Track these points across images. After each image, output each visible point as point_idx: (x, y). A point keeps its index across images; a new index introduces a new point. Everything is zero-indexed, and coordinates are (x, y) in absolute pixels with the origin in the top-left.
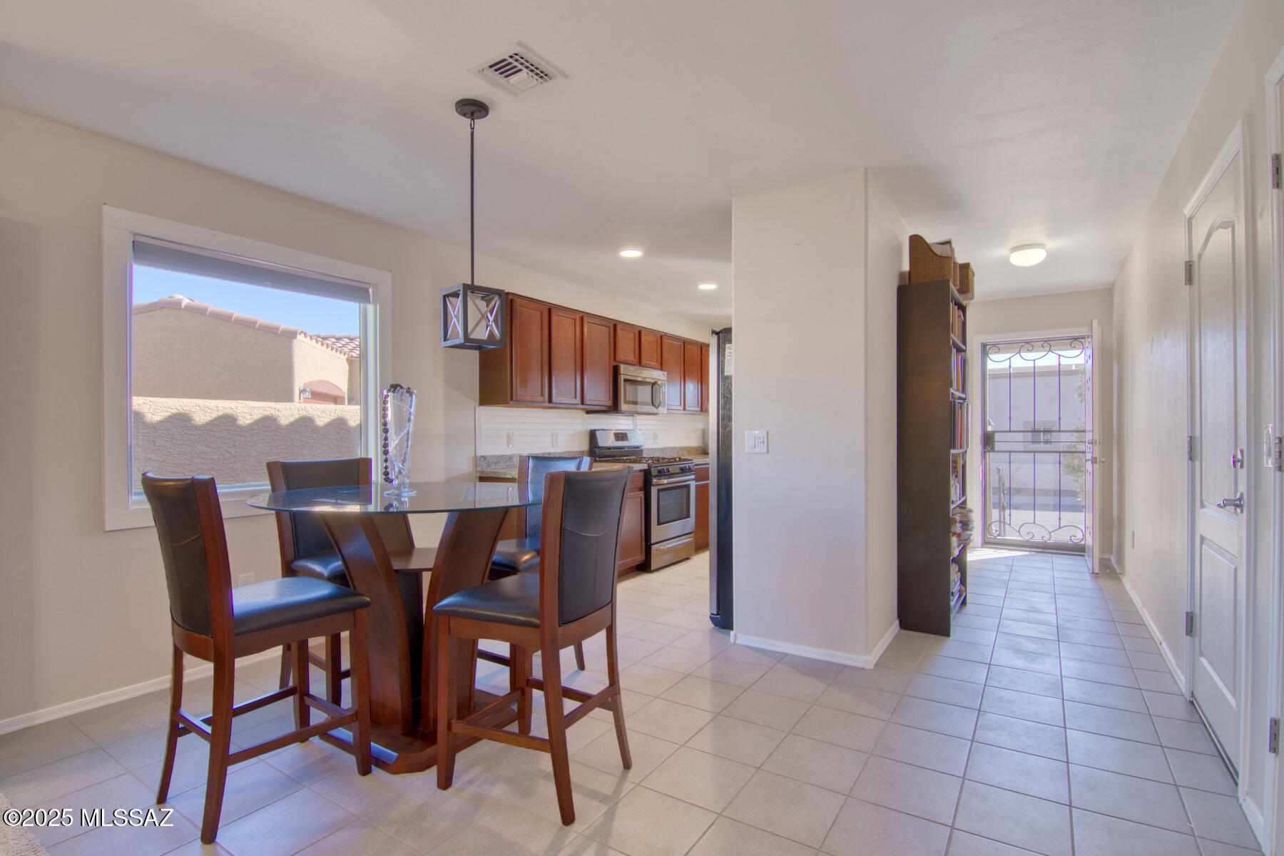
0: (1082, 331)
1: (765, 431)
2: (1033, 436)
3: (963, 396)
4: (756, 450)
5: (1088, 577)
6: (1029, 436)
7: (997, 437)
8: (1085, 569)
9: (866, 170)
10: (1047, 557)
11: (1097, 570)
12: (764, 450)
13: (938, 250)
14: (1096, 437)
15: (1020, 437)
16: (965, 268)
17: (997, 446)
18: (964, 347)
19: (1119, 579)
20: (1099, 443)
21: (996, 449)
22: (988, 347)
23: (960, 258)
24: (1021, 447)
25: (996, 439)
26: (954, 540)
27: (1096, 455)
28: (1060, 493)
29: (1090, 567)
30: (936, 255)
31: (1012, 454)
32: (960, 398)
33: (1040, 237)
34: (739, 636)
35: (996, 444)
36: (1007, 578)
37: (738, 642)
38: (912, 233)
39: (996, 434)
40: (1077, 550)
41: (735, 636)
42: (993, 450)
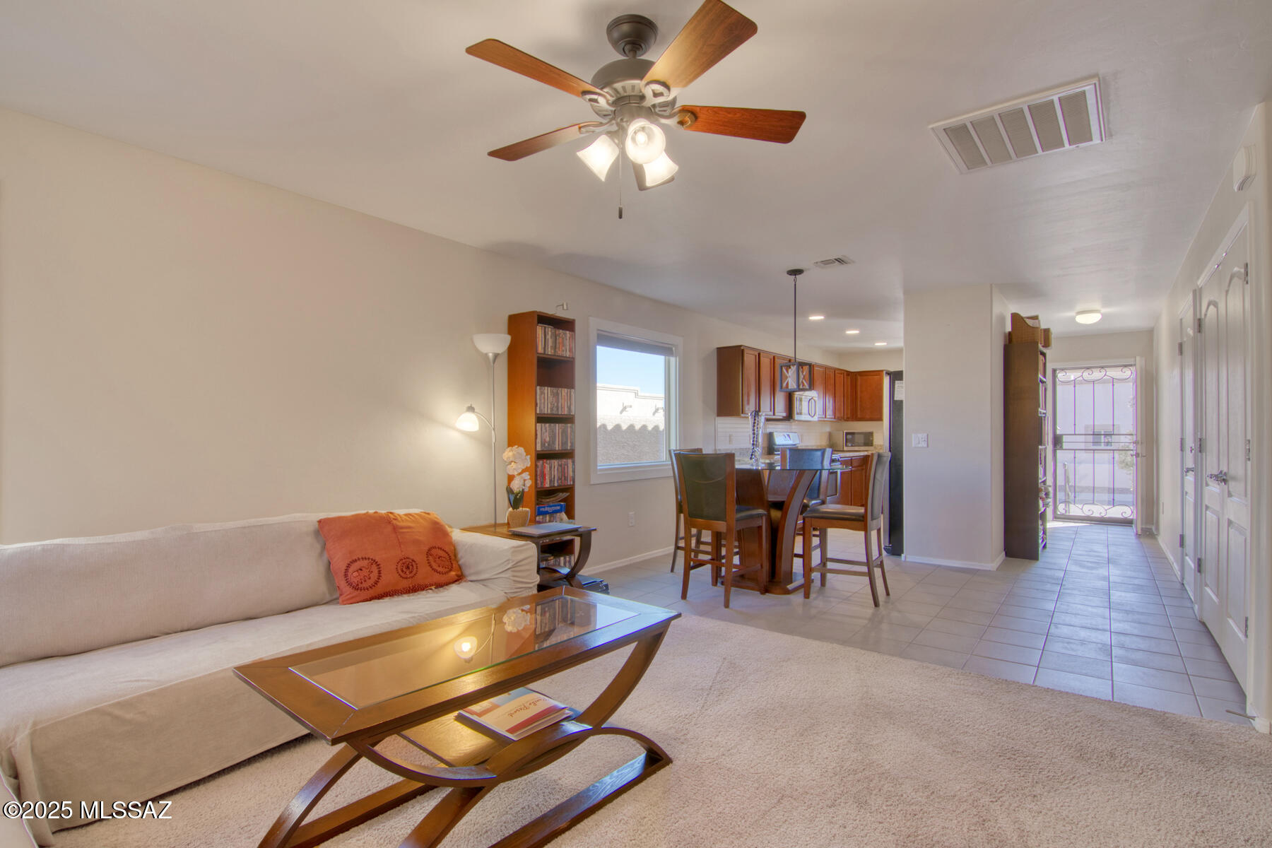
0: (1131, 361)
1: (925, 435)
2: (1093, 438)
3: (1045, 412)
4: (920, 445)
5: (1134, 537)
6: (1090, 438)
7: (1065, 439)
8: (1133, 534)
9: (991, 285)
10: (1105, 527)
11: (1139, 532)
12: (925, 445)
13: (1030, 322)
14: (1139, 439)
15: (1082, 438)
16: (1047, 331)
17: (1065, 446)
18: (1044, 380)
19: (1156, 539)
20: (1142, 443)
21: (1064, 447)
22: (1057, 372)
23: (1043, 326)
24: (1082, 446)
25: (1064, 441)
26: (1041, 502)
27: (1139, 451)
28: (1113, 491)
29: (1135, 531)
30: (1029, 326)
31: (1077, 451)
32: (1044, 413)
33: (1097, 306)
34: (908, 556)
35: (1064, 444)
36: (1074, 537)
37: (907, 560)
38: (1013, 312)
39: (1064, 436)
40: (1127, 523)
41: (905, 557)
42: (1061, 448)
